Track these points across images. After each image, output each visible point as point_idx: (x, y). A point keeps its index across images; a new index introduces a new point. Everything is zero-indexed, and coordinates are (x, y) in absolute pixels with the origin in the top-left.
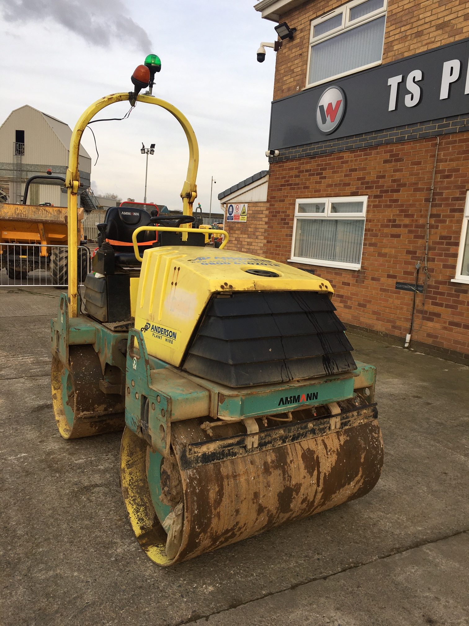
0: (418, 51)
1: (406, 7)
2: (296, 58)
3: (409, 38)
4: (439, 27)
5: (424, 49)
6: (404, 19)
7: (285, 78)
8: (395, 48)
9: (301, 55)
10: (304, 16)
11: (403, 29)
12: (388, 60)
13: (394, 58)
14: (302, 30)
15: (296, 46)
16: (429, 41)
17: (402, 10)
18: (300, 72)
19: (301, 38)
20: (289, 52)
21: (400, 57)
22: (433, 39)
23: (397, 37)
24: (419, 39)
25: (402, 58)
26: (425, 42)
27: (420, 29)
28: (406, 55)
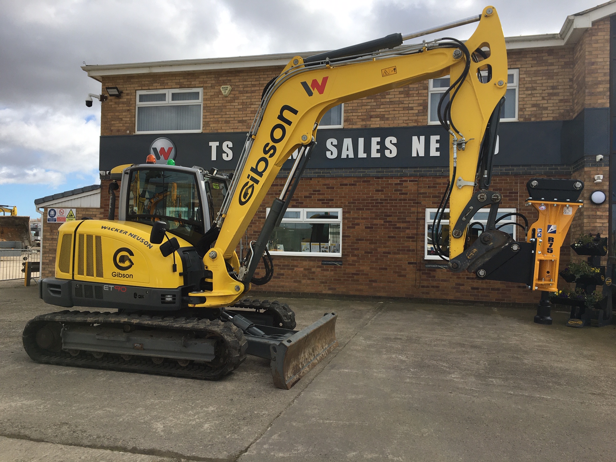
0: (227, 131)
1: (216, 105)
2: (123, 111)
3: (221, 122)
4: (240, 122)
5: (232, 131)
6: (216, 111)
7: (113, 122)
8: (211, 126)
9: (128, 110)
10: (129, 86)
11: (215, 116)
12: (207, 131)
13: (211, 131)
14: (128, 94)
15: (123, 103)
16: (234, 127)
17: (214, 105)
18: (129, 121)
19: (127, 99)
20: (117, 106)
21: (216, 132)
22: (237, 127)
23: (212, 120)
24: (227, 125)
25: (217, 133)
26: (231, 127)
27: (228, 119)
28: (220, 131)
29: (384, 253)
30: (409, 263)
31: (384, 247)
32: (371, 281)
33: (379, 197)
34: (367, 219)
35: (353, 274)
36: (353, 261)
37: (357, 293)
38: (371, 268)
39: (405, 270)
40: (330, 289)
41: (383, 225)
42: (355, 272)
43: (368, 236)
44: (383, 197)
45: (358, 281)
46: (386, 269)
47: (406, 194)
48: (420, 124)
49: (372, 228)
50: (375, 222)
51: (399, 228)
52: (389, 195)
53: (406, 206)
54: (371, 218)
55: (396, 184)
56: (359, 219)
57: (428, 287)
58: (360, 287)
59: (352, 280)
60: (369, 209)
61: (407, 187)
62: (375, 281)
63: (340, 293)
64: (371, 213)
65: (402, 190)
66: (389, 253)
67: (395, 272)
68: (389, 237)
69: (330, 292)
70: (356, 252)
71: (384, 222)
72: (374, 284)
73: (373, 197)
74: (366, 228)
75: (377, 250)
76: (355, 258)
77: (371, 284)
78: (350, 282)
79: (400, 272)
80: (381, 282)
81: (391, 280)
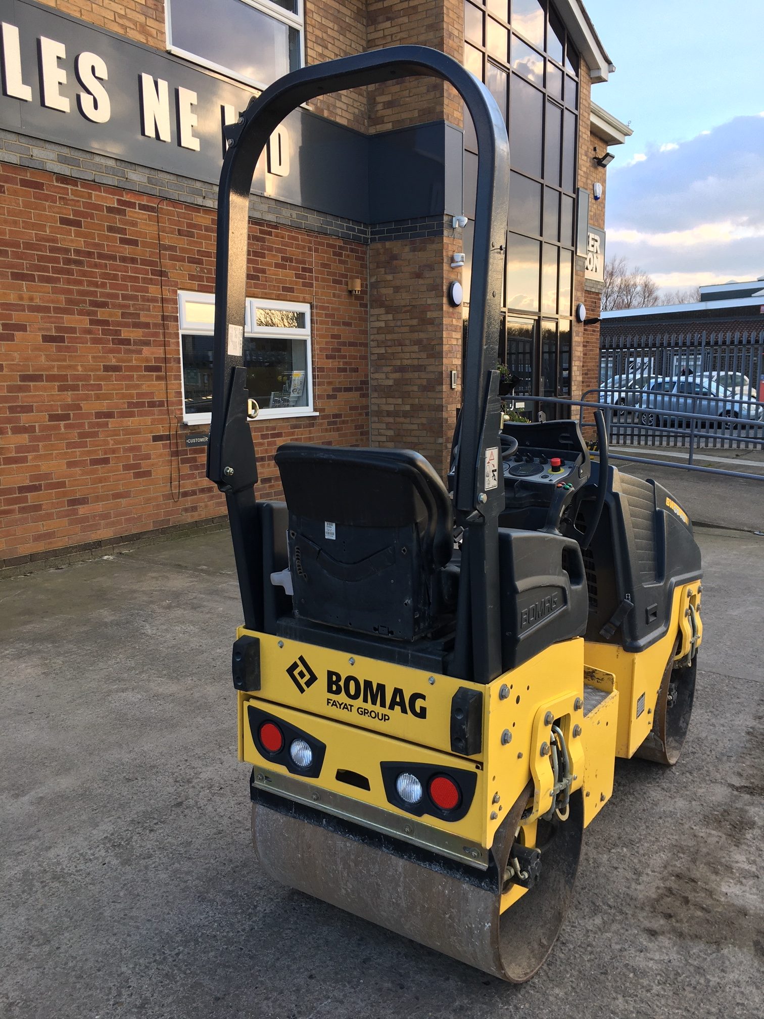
29: (99, 415)
30: (156, 438)
31: (98, 397)
32: (73, 502)
33: (72, 241)
34: (46, 309)
35: (22, 489)
36: (19, 449)
37: (41, 547)
38: (70, 465)
39: (147, 457)
41: (89, 332)
42: (27, 483)
43: (53, 367)
44: (81, 243)
45: (38, 508)
46: (106, 461)
47: (134, 243)
48: (151, 42)
49: (62, 339)
50: (68, 320)
51: (127, 342)
52: (96, 241)
53: (135, 279)
54: (58, 310)
55: (110, 210)
56: (21, 308)
57: (194, 493)
58: (43, 527)
59: (22, 510)
60: (48, 280)
61: (134, 224)
62: (83, 501)
64: (55, 291)
65: (123, 231)
66: (110, 415)
67: (127, 467)
68: (107, 368)
70: (25, 419)
71: (92, 322)
72: (82, 510)
73: (55, 240)
74: (47, 339)
75: (81, 409)
76: (24, 439)
77: (75, 512)
78: (18, 516)
79: (137, 466)
80: (98, 499)
81: (121, 489)
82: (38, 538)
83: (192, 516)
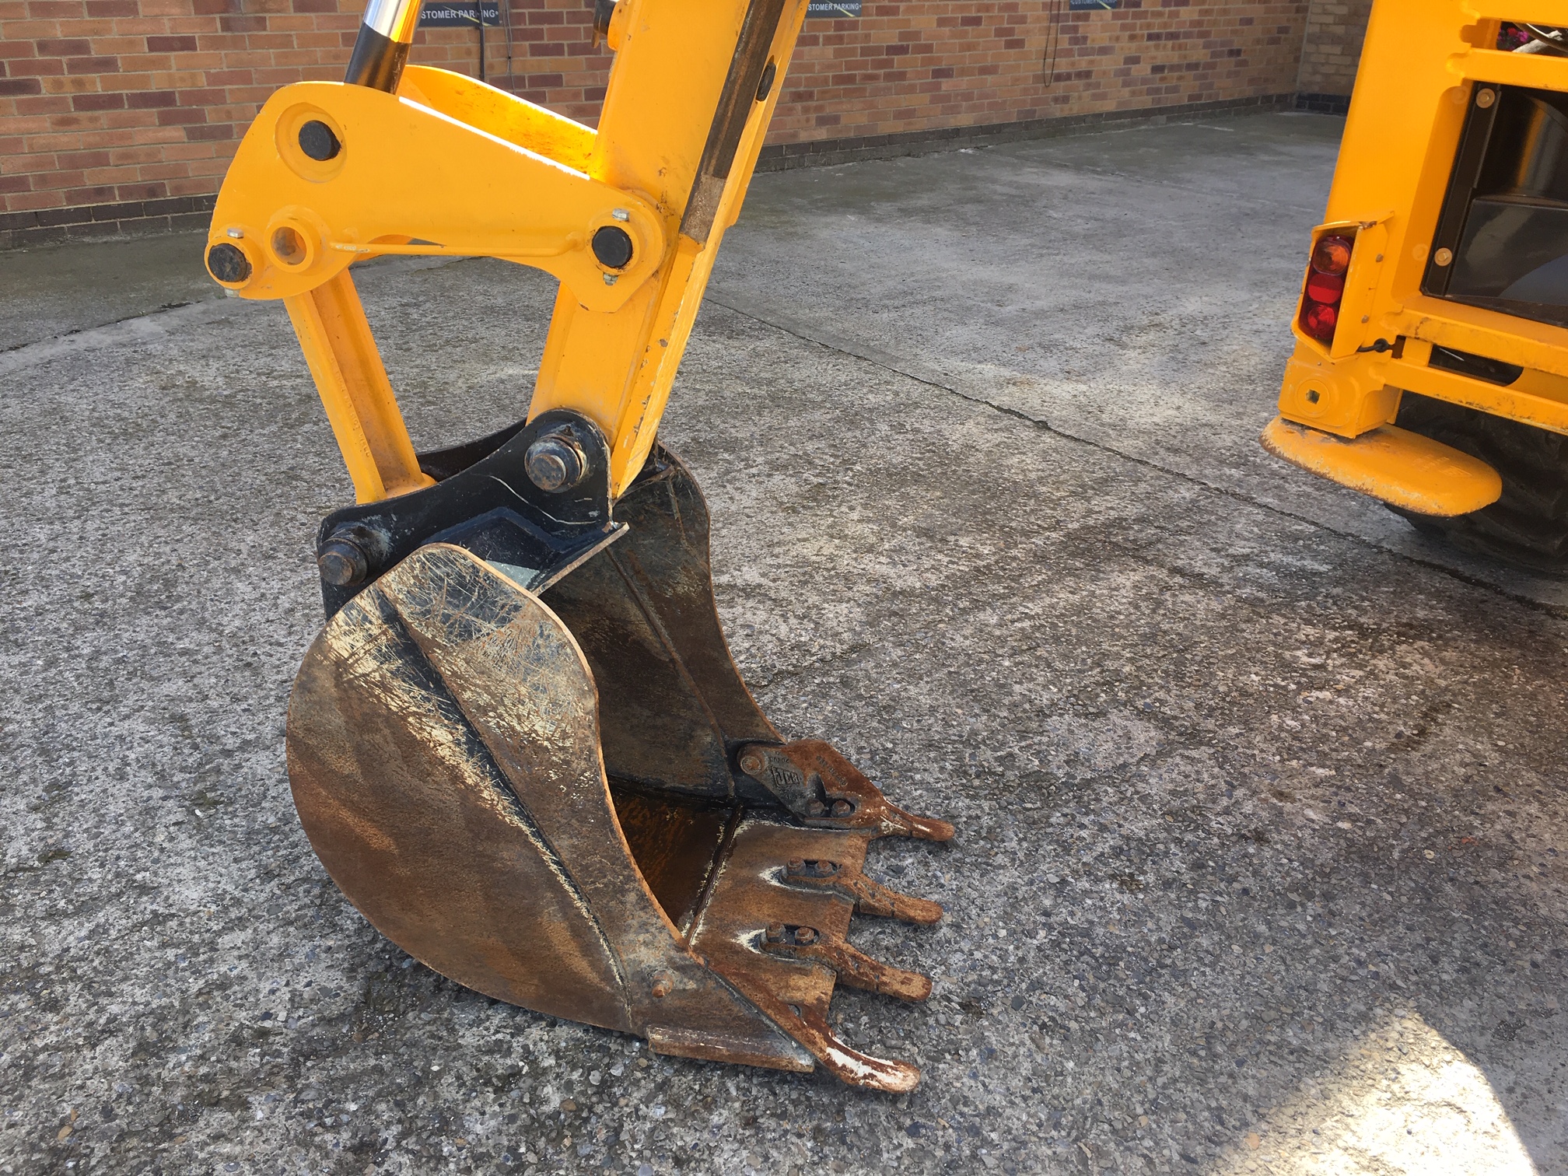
32: (939, 73)
35: (889, 50)
37: (900, 127)
38: (942, 22)
39: (1023, 20)
40: (822, 121)
42: (896, 42)
45: (902, 76)
46: (976, 21)
57: (1068, 77)
58: (905, 101)
59: (887, 77)
62: (948, 73)
63: (852, 135)
67: (1000, 32)
69: (822, 134)
72: (946, 85)
77: (938, 87)
78: (882, 84)
79: (1010, 32)
80: (963, 72)
81: (989, 62)
82: (900, 115)
83: (1062, 110)
